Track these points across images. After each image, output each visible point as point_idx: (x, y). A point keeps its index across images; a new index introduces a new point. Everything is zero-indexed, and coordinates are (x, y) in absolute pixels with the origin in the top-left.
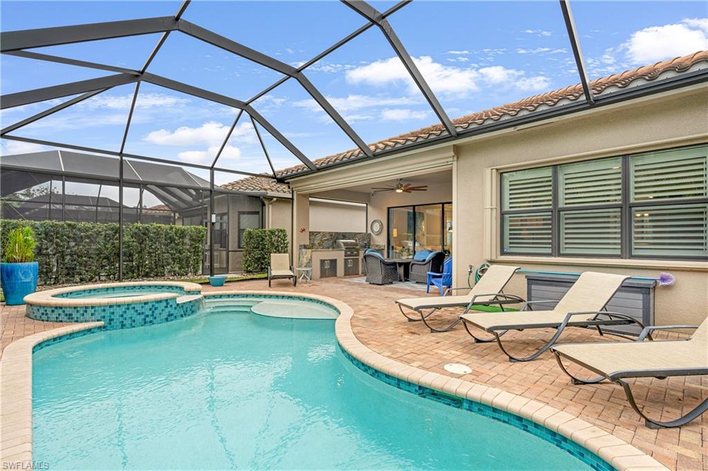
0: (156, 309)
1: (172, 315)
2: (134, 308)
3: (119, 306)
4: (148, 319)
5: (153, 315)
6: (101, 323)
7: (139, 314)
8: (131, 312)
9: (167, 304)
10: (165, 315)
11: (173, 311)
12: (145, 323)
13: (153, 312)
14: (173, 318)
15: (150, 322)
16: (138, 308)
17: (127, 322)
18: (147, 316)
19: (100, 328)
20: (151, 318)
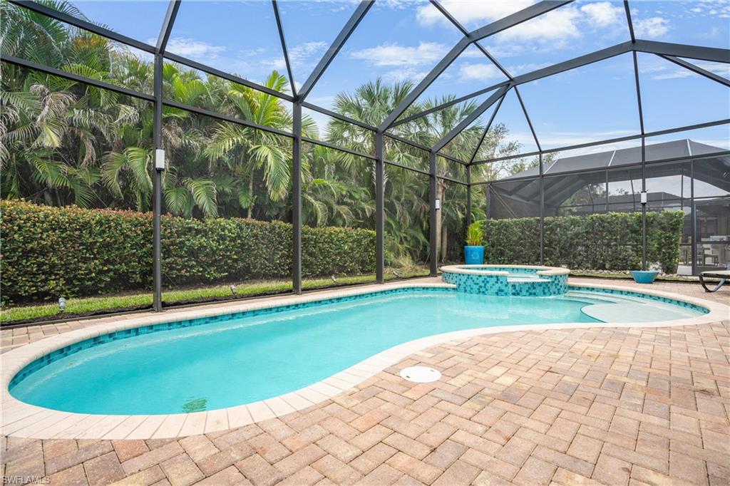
0: (488, 282)
1: (502, 291)
2: (472, 278)
3: (463, 275)
4: (481, 290)
5: (485, 287)
6: (455, 286)
7: (475, 284)
8: (470, 282)
9: (498, 280)
10: (495, 289)
11: (503, 288)
12: (479, 292)
13: (485, 285)
14: (503, 293)
15: (483, 292)
16: (474, 278)
17: (468, 289)
18: (481, 287)
19: (454, 289)
20: (484, 290)
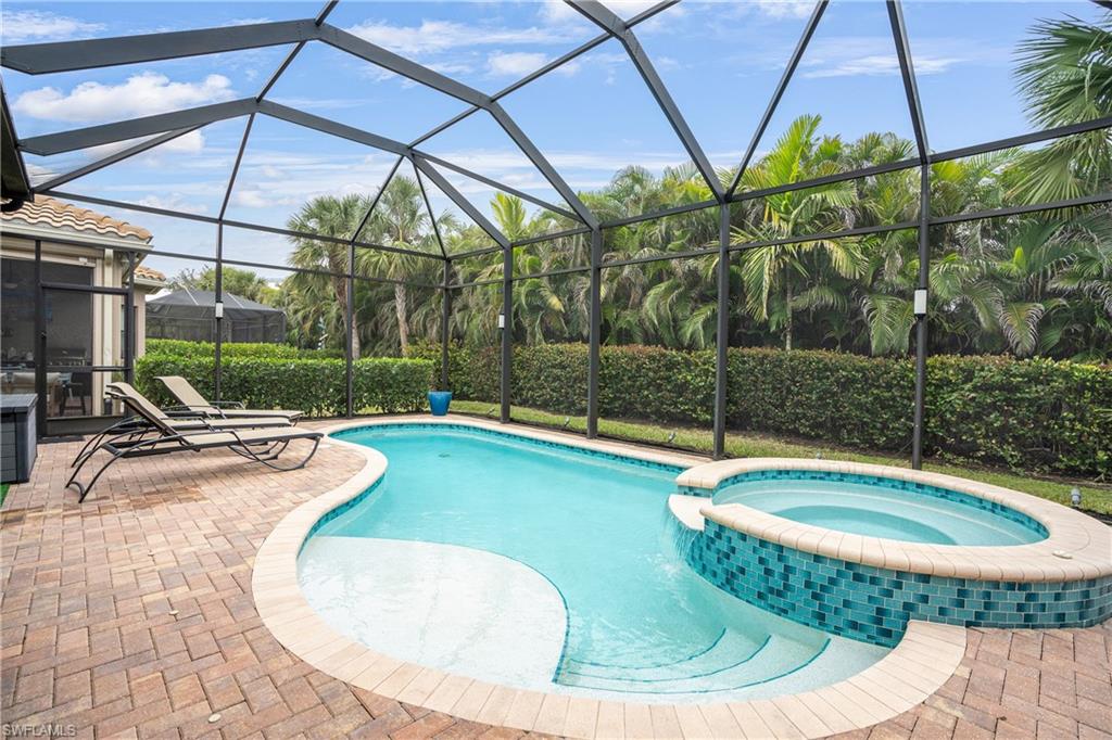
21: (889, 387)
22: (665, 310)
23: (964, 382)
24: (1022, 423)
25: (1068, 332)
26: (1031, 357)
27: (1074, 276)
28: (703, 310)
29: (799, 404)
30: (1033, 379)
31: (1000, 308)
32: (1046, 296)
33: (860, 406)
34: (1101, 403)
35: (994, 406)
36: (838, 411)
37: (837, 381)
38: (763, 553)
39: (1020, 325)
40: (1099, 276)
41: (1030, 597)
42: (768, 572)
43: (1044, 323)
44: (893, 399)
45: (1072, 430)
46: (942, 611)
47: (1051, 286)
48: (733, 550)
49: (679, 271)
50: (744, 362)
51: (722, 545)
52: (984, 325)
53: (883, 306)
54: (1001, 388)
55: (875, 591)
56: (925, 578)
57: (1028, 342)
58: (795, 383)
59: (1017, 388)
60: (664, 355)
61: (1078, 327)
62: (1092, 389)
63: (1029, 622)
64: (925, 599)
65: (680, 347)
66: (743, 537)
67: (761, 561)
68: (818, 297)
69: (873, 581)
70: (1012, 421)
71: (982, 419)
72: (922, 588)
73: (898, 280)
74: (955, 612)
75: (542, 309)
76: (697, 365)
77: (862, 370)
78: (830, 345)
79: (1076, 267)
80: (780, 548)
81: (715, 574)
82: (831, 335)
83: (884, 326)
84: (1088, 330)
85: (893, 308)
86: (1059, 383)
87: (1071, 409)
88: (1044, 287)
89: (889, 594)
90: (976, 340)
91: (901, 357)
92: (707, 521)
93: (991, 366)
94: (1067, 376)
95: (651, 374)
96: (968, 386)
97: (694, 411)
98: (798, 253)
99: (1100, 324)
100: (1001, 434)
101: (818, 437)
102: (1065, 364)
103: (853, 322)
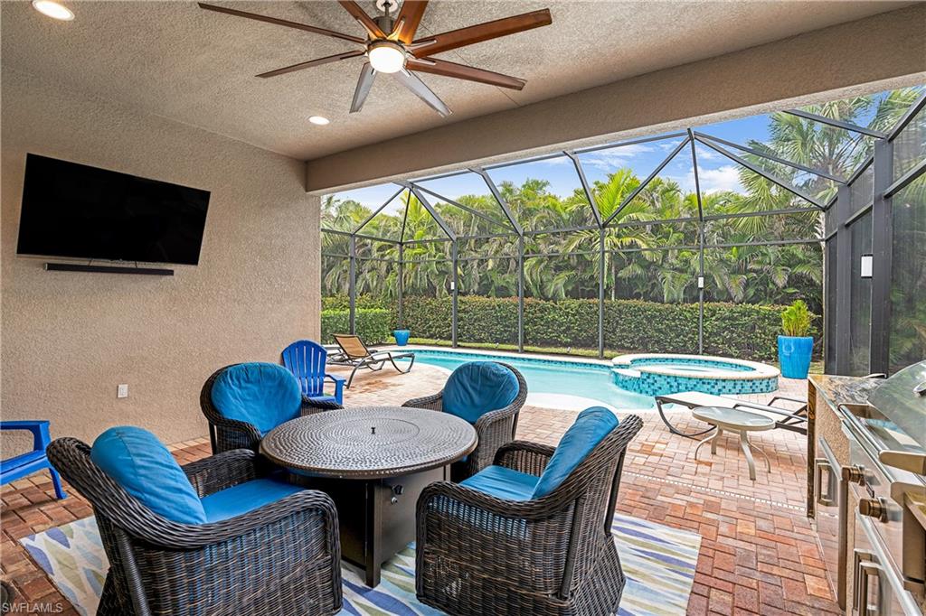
21: (674, 320)
22: (536, 277)
23: (712, 316)
24: (739, 336)
25: (757, 290)
26: (741, 303)
27: (759, 262)
28: (561, 276)
29: (624, 330)
30: (743, 314)
31: (726, 277)
32: (747, 271)
33: (660, 331)
34: (773, 325)
35: (725, 328)
36: (646, 333)
37: (646, 317)
38: (669, 380)
39: (736, 286)
40: (770, 264)
41: (754, 384)
42: (671, 386)
43: (747, 285)
44: (676, 326)
45: (761, 338)
46: (730, 390)
47: (749, 267)
48: (656, 381)
49: (545, 252)
50: (591, 308)
51: (651, 381)
52: (719, 286)
53: (669, 276)
54: (729, 319)
55: (709, 387)
56: (724, 380)
57: (740, 296)
58: (621, 319)
59: (736, 319)
60: (537, 304)
61: (761, 287)
62: (768, 318)
63: (753, 392)
64: (724, 387)
65: (547, 299)
66: (660, 376)
67: (668, 383)
68: (633, 270)
69: (709, 383)
70: (734, 335)
71: (720, 335)
72: (724, 384)
73: (674, 261)
74: (733, 391)
75: (446, 273)
76: (561, 309)
77: (660, 311)
78: (638, 296)
79: (760, 258)
80: (676, 377)
81: (647, 392)
82: (637, 291)
83: (671, 287)
84: (766, 289)
85: (673, 277)
86: (755, 316)
87: (760, 328)
88: (746, 267)
89: (713, 387)
90: (715, 294)
91: (679, 303)
92: (642, 373)
93: (724, 308)
94: (758, 312)
95: (531, 315)
96: (714, 318)
97: (559, 336)
98: (622, 245)
99: (771, 286)
100: (729, 342)
101: (635, 348)
102: (756, 306)
103: (650, 284)
